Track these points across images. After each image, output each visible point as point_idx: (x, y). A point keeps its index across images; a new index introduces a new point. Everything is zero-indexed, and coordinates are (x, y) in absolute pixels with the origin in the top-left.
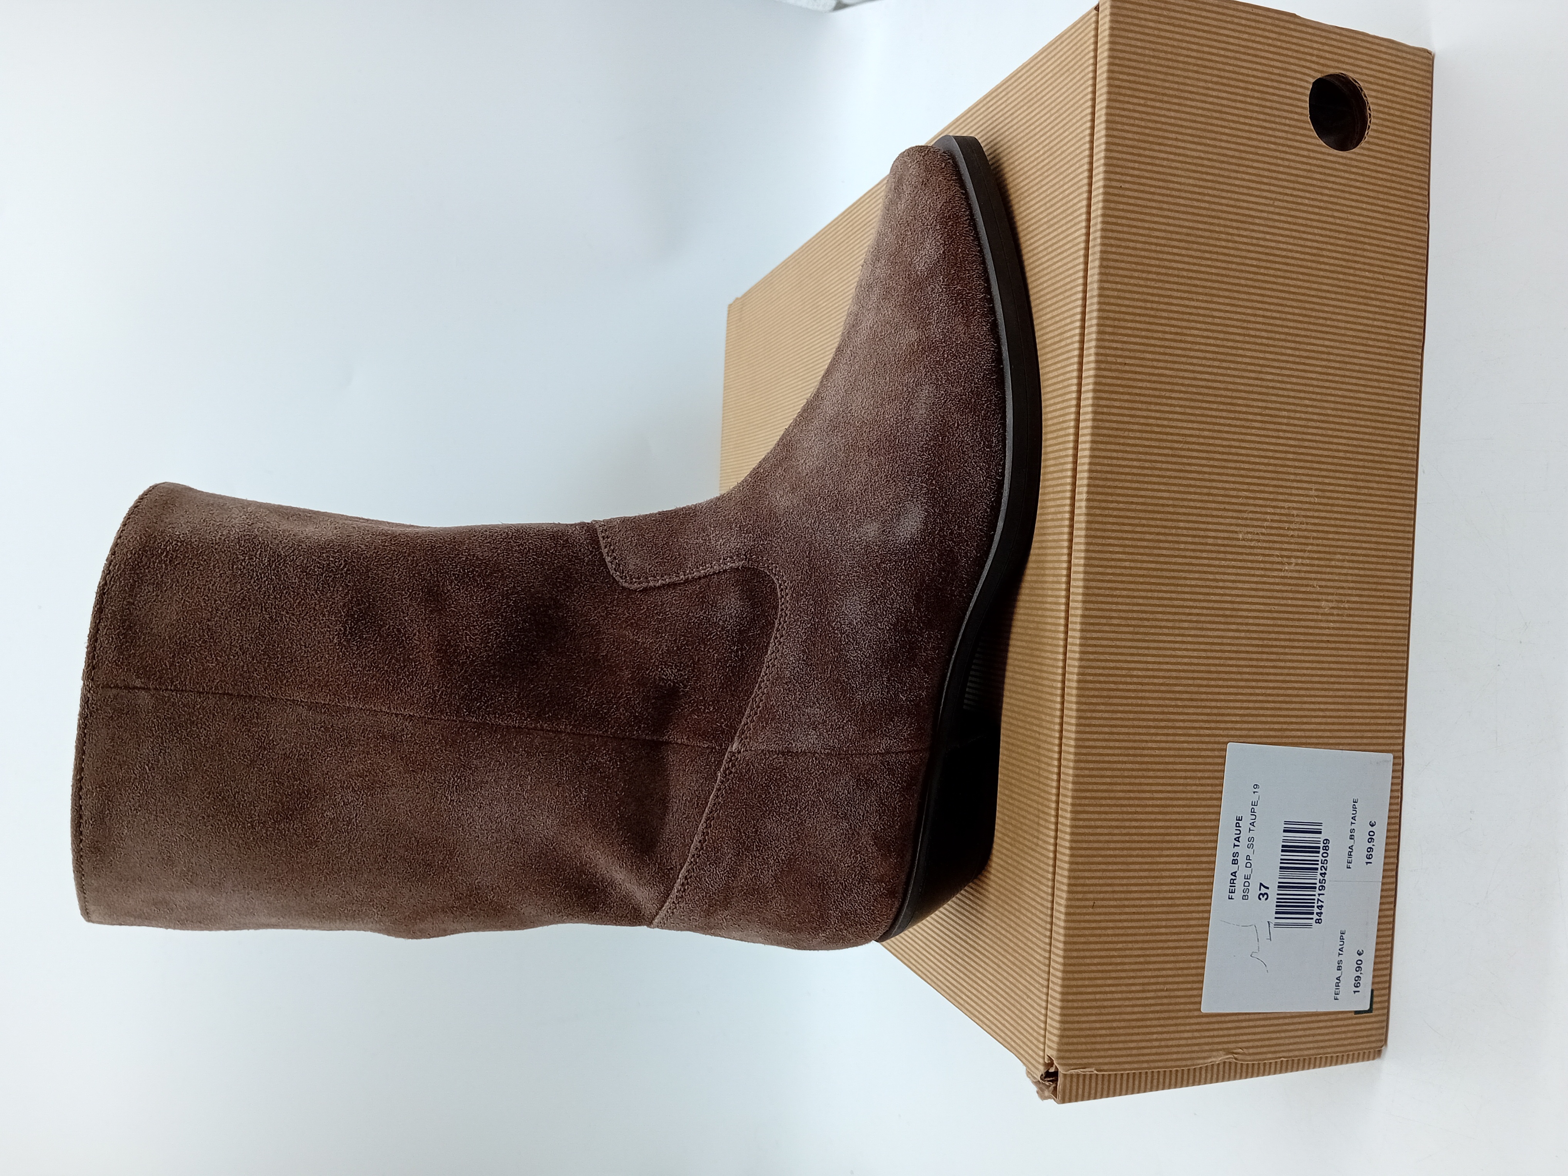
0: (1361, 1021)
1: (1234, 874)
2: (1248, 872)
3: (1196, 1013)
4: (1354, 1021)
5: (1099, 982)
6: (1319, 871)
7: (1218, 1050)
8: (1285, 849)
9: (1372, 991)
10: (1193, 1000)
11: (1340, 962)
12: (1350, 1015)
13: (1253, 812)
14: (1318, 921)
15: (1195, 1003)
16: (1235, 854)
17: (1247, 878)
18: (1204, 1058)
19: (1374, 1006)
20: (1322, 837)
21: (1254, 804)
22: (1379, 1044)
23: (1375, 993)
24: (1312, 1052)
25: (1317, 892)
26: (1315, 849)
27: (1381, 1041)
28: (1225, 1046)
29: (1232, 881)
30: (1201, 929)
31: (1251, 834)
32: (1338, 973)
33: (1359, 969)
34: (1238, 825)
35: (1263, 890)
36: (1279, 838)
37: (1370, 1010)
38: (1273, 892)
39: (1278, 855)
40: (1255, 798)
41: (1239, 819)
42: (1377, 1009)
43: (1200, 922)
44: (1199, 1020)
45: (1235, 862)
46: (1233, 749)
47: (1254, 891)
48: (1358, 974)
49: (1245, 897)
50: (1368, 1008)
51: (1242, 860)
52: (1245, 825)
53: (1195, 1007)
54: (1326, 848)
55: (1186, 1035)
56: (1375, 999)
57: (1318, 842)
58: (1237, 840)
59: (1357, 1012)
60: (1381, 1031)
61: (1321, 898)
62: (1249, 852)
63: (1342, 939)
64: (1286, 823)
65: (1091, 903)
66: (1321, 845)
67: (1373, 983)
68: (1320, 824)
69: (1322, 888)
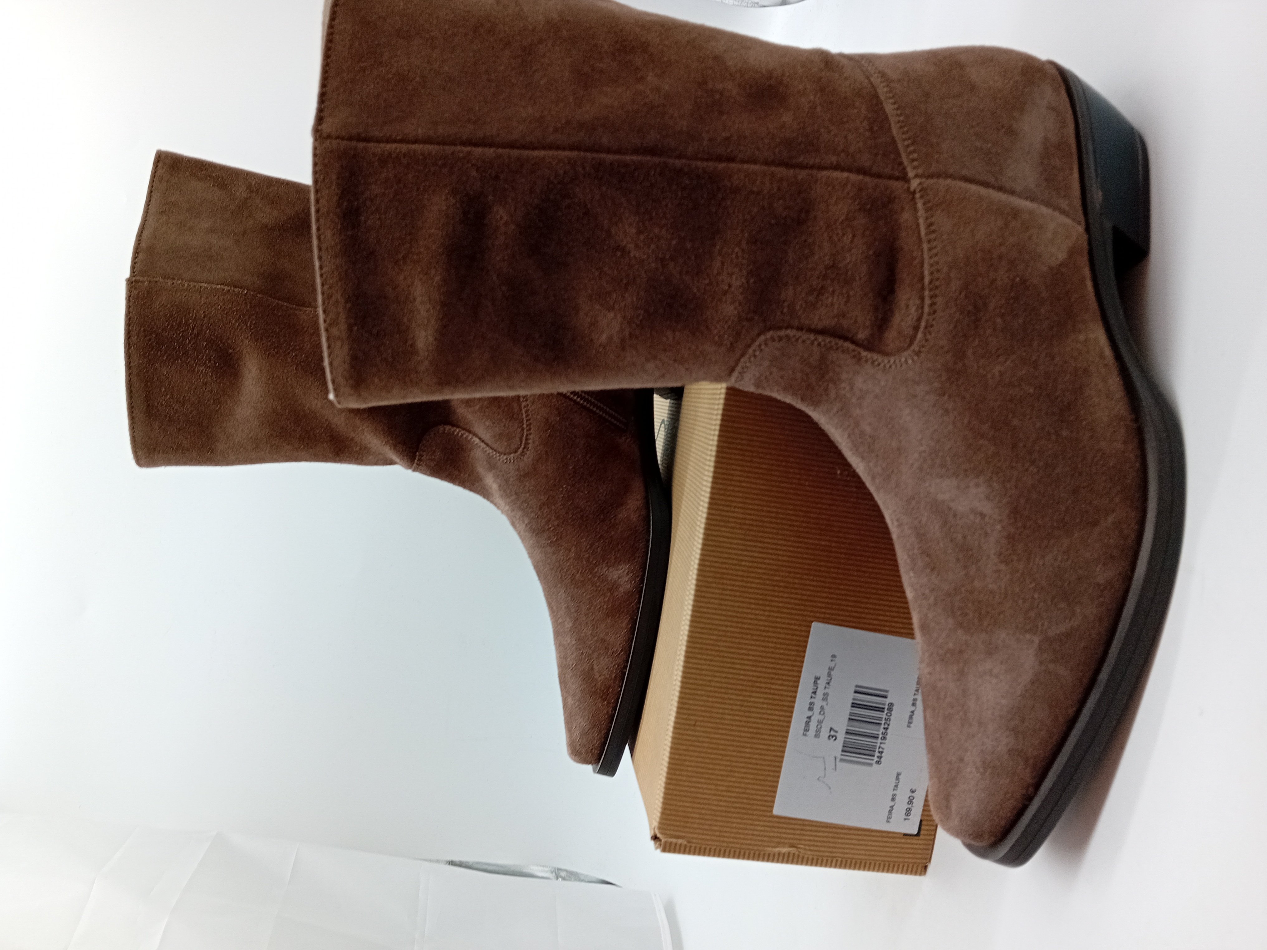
0: (909, 841)
1: (809, 718)
2: (821, 717)
3: (769, 814)
4: (903, 841)
5: (694, 779)
6: (882, 726)
7: (784, 843)
8: (854, 705)
9: (921, 821)
10: (767, 804)
11: (894, 795)
12: (898, 836)
13: (829, 675)
14: (878, 762)
15: (769, 806)
16: (811, 704)
17: (820, 722)
18: (773, 847)
19: (922, 832)
20: (888, 701)
21: (831, 669)
22: (924, 861)
23: (923, 823)
24: (863, 857)
25: (879, 741)
26: (881, 710)
27: (926, 859)
28: (791, 841)
29: (807, 723)
30: (778, 754)
31: (826, 691)
32: (892, 803)
33: (911, 801)
34: (815, 683)
35: (833, 733)
36: (850, 696)
37: (918, 834)
38: (841, 736)
39: (848, 709)
40: (832, 664)
41: (817, 678)
42: (924, 835)
43: (779, 749)
44: (771, 819)
45: (811, 709)
46: (816, 627)
47: (825, 732)
48: (910, 806)
49: (817, 736)
50: (916, 832)
51: (817, 709)
52: (822, 683)
53: (769, 809)
54: (890, 709)
55: (759, 828)
56: (923, 827)
57: (884, 704)
58: (815, 693)
59: (905, 835)
60: (927, 852)
61: (882, 746)
62: (824, 703)
63: (897, 778)
64: (857, 686)
65: (693, 723)
66: (886, 707)
67: (922, 815)
68: (887, 691)
69: (884, 738)
